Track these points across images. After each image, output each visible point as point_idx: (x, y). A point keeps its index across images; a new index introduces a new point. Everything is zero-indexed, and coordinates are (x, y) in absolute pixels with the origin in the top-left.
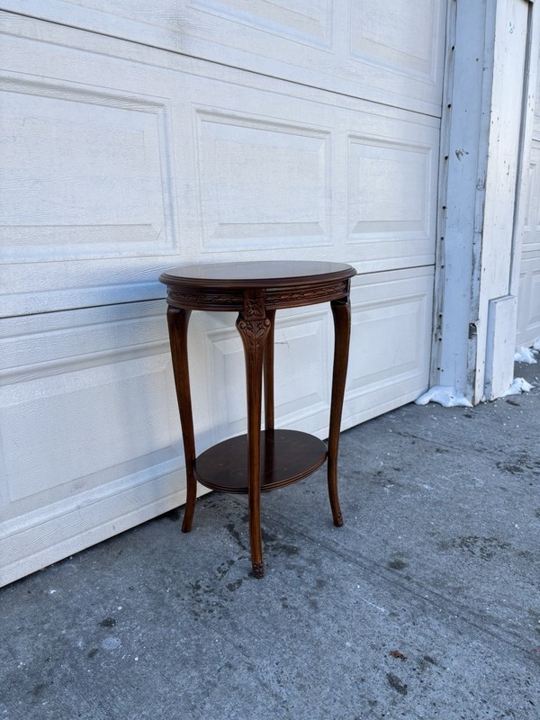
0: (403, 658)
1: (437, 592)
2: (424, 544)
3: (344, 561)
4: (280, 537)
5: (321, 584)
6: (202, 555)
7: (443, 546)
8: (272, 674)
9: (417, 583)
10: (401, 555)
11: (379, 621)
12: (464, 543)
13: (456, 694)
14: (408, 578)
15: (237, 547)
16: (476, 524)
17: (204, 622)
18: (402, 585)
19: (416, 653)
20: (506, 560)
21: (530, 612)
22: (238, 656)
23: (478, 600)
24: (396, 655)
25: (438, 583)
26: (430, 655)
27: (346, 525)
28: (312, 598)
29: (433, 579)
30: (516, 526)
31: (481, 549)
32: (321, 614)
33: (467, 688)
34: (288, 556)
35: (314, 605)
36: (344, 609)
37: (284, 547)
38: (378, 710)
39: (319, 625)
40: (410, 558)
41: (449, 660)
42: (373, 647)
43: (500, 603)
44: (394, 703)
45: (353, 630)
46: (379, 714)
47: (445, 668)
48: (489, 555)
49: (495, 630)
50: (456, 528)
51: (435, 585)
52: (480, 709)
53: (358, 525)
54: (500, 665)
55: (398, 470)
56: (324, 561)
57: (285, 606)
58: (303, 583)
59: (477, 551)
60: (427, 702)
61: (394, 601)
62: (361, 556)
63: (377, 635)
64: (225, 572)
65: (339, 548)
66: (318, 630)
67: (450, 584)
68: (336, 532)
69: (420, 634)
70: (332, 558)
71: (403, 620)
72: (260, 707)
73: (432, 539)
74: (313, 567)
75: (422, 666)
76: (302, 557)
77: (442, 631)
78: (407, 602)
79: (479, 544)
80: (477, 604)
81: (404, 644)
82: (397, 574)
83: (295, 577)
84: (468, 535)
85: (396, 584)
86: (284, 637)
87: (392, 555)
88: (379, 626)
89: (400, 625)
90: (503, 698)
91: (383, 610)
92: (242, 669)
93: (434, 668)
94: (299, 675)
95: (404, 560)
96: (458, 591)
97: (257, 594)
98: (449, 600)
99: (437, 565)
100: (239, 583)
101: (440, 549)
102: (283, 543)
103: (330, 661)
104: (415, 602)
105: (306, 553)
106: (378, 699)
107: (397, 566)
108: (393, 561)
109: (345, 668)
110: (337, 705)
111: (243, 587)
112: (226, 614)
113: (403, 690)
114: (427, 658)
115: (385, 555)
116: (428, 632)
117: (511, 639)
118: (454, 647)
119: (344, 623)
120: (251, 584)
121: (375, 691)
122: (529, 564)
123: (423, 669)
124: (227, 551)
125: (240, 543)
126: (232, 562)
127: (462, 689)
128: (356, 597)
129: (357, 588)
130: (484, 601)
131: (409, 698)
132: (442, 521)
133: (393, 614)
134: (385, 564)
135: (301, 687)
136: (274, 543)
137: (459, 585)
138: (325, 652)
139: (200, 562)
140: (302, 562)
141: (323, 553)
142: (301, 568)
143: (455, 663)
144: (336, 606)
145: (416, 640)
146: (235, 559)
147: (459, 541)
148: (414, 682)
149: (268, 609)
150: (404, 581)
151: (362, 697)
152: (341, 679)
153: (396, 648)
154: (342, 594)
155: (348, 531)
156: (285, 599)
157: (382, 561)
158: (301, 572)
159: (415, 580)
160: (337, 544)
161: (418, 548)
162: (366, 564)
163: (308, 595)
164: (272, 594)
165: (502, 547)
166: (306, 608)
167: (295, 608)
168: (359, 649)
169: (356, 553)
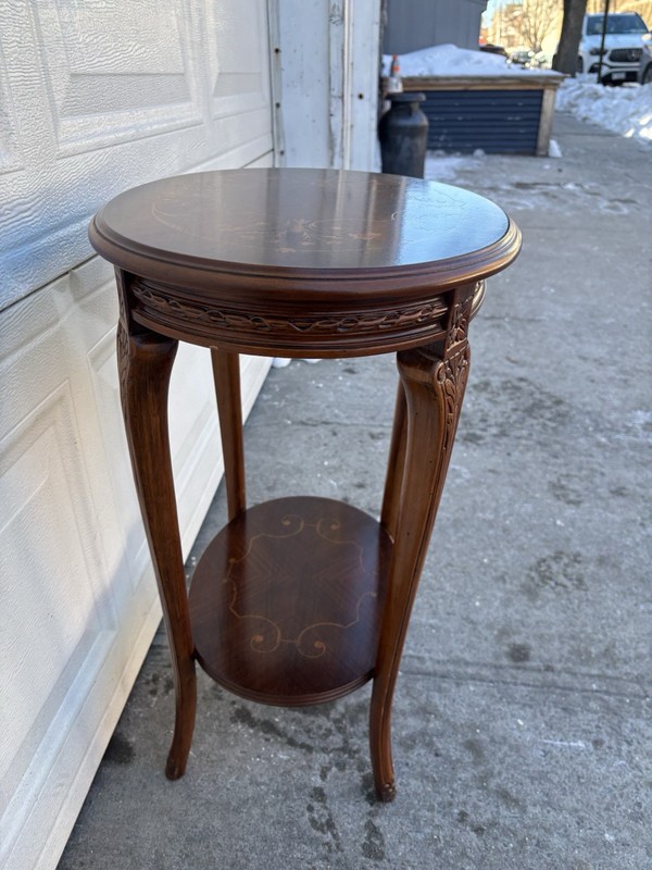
1: (594, 672)
2: (509, 600)
3: (458, 685)
5: (473, 746)
6: (256, 812)
7: (531, 592)
9: (565, 670)
11: (597, 768)
12: (542, 575)
14: (549, 669)
15: (295, 753)
16: (523, 539)
18: (554, 685)
20: (598, 579)
23: (638, 657)
25: (583, 657)
28: (492, 786)
29: (570, 652)
31: (565, 576)
32: (531, 809)
35: (506, 797)
36: (544, 776)
39: (548, 831)
40: (519, 633)
42: (634, 818)
45: (588, 806)
48: (580, 581)
50: (513, 556)
51: (584, 663)
55: (361, 486)
56: (437, 702)
57: (478, 830)
58: (453, 764)
59: (563, 580)
61: (574, 719)
62: (467, 664)
63: (617, 792)
64: (330, 825)
65: (429, 664)
67: (593, 650)
70: (440, 690)
71: (613, 744)
73: (508, 586)
74: (435, 724)
76: (403, 713)
79: (554, 568)
82: (533, 669)
83: (432, 757)
84: (533, 560)
85: (547, 687)
87: (498, 640)
88: (605, 777)
89: (619, 755)
91: (580, 744)
95: (518, 640)
96: (607, 653)
97: (420, 837)
98: (617, 678)
99: (553, 627)
100: (373, 831)
101: (531, 600)
104: (594, 706)
107: (519, 654)
108: (506, 649)
111: (389, 838)
115: (488, 649)
119: (570, 802)
120: (388, 820)
122: (620, 574)
124: (288, 772)
125: (291, 742)
126: (319, 794)
128: (534, 742)
129: (520, 726)
132: (491, 552)
133: (597, 744)
134: (505, 661)
137: (602, 647)
139: (270, 831)
140: (414, 723)
141: (419, 686)
142: (423, 733)
144: (532, 778)
146: (317, 781)
147: (534, 574)
150: (550, 676)
154: (516, 748)
156: (463, 815)
157: (497, 656)
158: (430, 745)
159: (559, 666)
160: (421, 659)
161: (511, 610)
162: (485, 672)
163: (482, 781)
164: (438, 819)
165: (575, 561)
166: (504, 811)
167: (493, 824)
168: (626, 834)
169: (457, 662)
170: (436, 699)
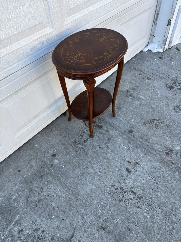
0: (130, 163)
1: (141, 141)
2: (139, 123)
3: (116, 130)
4: (97, 121)
5: (109, 139)
6: (75, 130)
7: (145, 123)
8: (98, 169)
9: (136, 138)
10: (132, 127)
11: (125, 152)
12: (151, 122)
13: (143, 173)
14: (133, 136)
15: (85, 126)
16: (155, 114)
17: (79, 154)
18: (132, 139)
19: (134, 161)
20: (161, 128)
21: (165, 147)
22: (89, 164)
23: (152, 143)
24: (129, 162)
25: (142, 138)
26: (137, 162)
27: (116, 116)
28: (107, 144)
29: (140, 136)
30: (167, 114)
31: (156, 124)
32: (109, 150)
33: (145, 171)
34: (100, 129)
35: (107, 147)
36: (116, 148)
37: (98, 126)
38: (123, 178)
39: (109, 153)
40: (135, 129)
41: (142, 163)
42: (123, 160)
43: (158, 144)
44: (127, 176)
45: (118, 155)
46: (124, 179)
47: (140, 165)
48: (157, 126)
49: (155, 153)
50: (149, 116)
51: (141, 139)
52: (148, 177)
53: (120, 116)
54: (154, 164)
55: (134, 89)
56: (110, 131)
57: (100, 148)
58: (104, 139)
59: (154, 125)
60: (135, 175)
61: (129, 144)
62: (120, 128)
63: (124, 156)
64: (82, 136)
65: (114, 125)
66: (109, 155)
67: (145, 138)
68: (113, 119)
69: (135, 155)
70: (112, 130)
71: (131, 151)
72: (96, 179)
73: (142, 120)
74: (107, 133)
75: (135, 165)
76: (104, 129)
77: (141, 154)
78: (133, 145)
79: (155, 122)
80: (151, 145)
81: (131, 158)
82: (131, 135)
83: (102, 137)
84: (153, 118)
85: (130, 138)
86: (100, 158)
87: (130, 128)
88: (125, 153)
89: (130, 152)
90: (154, 174)
91: (126, 148)
92: (90, 168)
93: (138, 166)
94: (104, 169)
95: (133, 129)
96: (147, 140)
97: (92, 144)
98: (144, 144)
99: (142, 131)
100: (87, 140)
101: (144, 125)
102: (98, 124)
103: (112, 164)
104: (135, 145)
105: (105, 128)
106: (124, 175)
107: (131, 132)
108: (129, 130)
109: (116, 167)
110: (114, 177)
111: (88, 142)
112: (84, 151)
113: (129, 172)
114: (137, 163)
115: (127, 128)
116: (138, 155)
117: (158, 156)
118: (143, 159)
119: (116, 152)
120: (90, 140)
121: (123, 173)
122: (168, 129)
123: (135, 166)
124: (82, 128)
125: (86, 125)
126: (84, 132)
127: (144, 171)
128: (119, 143)
129: (119, 140)
130: (153, 143)
131: (131, 174)
132: (145, 113)
133: (129, 149)
134: (127, 131)
135: (105, 173)
136: (96, 124)
137: (147, 138)
138: (111, 162)
139: (75, 133)
140: (104, 131)
141: (109, 127)
142: (104, 133)
143: (143, 164)
144: (114, 147)
145: (134, 157)
146: (85, 131)
147: (149, 121)
148: (132, 170)
149: (95, 149)
150: (132, 137)
151: (120, 174)
152: (115, 170)
153: (129, 160)
154: (115, 143)
155: (117, 118)
156: (100, 145)
157: (126, 130)
158: (104, 135)
159: (135, 137)
160: (114, 124)
161: (137, 124)
162: (122, 131)
163: (106, 143)
164: (96, 143)
165: (161, 123)
166: (105, 148)
167: (103, 148)
168: (119, 161)
169: (119, 127)
170: (110, 130)
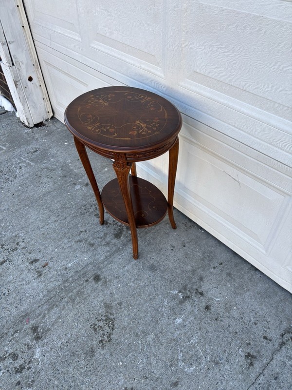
0: (44, 267)
1: (75, 290)
2: (112, 296)
3: (106, 256)
4: (129, 232)
5: (92, 245)
7: (108, 306)
8: (51, 226)
9: (83, 284)
10: (105, 282)
11: (64, 262)
12: (109, 320)
13: (23, 279)
14: (87, 281)
17: (80, 208)
18: (83, 277)
19: (44, 271)
20: (89, 337)
21: (49, 330)
23: (64, 308)
24: (47, 264)
25: (80, 293)
26: (42, 276)
27: (136, 261)
28: (84, 241)
29: (84, 292)
30: (121, 364)
31: (101, 327)
32: (74, 243)
33: (23, 284)
34: (114, 234)
35: (80, 241)
36: (74, 251)
37: (121, 233)
38: (27, 254)
39: (69, 242)
40: (101, 286)
41: (37, 282)
42: (52, 258)
43: (60, 317)
44: (28, 259)
45: (63, 253)
47: (34, 279)
48: (95, 329)
49: (45, 307)
51: (79, 291)
52: (14, 285)
54: (28, 301)
55: (208, 308)
57: (81, 232)
58: (94, 238)
59: (101, 324)
60: (24, 269)
61: (74, 271)
62: (108, 264)
63: (58, 260)
65: (117, 255)
66: (66, 241)
67: (78, 298)
68: (130, 256)
69: (53, 276)
70: (109, 251)
71: (62, 272)
73: (116, 303)
74: (104, 243)
75: (39, 272)
76: (112, 239)
77: (52, 285)
78: (72, 276)
79: (107, 328)
80: (62, 306)
81: (50, 268)
82: (91, 277)
83: (99, 236)
84: (116, 326)
85: (85, 274)
86: (66, 231)
87: (105, 278)
88: (61, 262)
89: (60, 270)
90: (14, 295)
91: (70, 265)
93: (36, 276)
94: (48, 234)
95: (100, 283)
96: (73, 300)
97: (91, 223)
98: (68, 294)
99: (93, 297)
101: (105, 303)
102: (124, 233)
103: (51, 243)
104: (71, 279)
105: (115, 241)
106: (31, 255)
107: (97, 278)
108: (101, 277)
109: (46, 247)
110: (33, 243)
111: (96, 219)
112: (82, 214)
113: (32, 263)
114: (41, 275)
115: (106, 274)
116: (52, 280)
117: (38, 312)
118: (43, 286)
119: (67, 250)
121: (34, 254)
122: (83, 350)
123: (37, 272)
127: (24, 282)
128: (81, 257)
129: (85, 258)
130: (63, 310)
131: (28, 264)
133: (66, 268)
134: (99, 273)
136: (125, 230)
137: (76, 302)
138: (55, 242)
140: (108, 239)
141: (114, 248)
142: (104, 239)
143: (35, 284)
144: (77, 249)
145: (50, 274)
147: (112, 317)
148: (33, 267)
149: (81, 226)
150: (86, 279)
151: (34, 250)
152: (42, 245)
153: (49, 265)
154: (83, 252)
155: (130, 261)
156: (86, 232)
157: (102, 272)
158: (101, 238)
160: (119, 255)
161: (109, 293)
162: (102, 265)
163: (86, 240)
164: (90, 228)
165: (101, 341)
166: (79, 238)
167: (79, 235)
168: (53, 253)
169: (111, 262)
170: (108, 249)
